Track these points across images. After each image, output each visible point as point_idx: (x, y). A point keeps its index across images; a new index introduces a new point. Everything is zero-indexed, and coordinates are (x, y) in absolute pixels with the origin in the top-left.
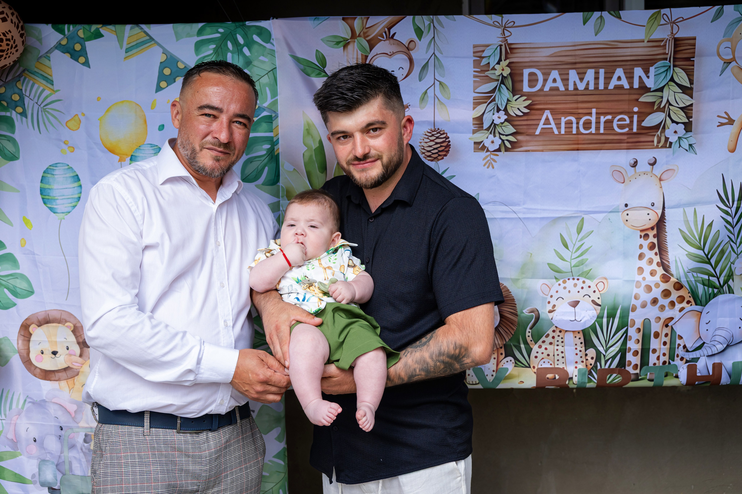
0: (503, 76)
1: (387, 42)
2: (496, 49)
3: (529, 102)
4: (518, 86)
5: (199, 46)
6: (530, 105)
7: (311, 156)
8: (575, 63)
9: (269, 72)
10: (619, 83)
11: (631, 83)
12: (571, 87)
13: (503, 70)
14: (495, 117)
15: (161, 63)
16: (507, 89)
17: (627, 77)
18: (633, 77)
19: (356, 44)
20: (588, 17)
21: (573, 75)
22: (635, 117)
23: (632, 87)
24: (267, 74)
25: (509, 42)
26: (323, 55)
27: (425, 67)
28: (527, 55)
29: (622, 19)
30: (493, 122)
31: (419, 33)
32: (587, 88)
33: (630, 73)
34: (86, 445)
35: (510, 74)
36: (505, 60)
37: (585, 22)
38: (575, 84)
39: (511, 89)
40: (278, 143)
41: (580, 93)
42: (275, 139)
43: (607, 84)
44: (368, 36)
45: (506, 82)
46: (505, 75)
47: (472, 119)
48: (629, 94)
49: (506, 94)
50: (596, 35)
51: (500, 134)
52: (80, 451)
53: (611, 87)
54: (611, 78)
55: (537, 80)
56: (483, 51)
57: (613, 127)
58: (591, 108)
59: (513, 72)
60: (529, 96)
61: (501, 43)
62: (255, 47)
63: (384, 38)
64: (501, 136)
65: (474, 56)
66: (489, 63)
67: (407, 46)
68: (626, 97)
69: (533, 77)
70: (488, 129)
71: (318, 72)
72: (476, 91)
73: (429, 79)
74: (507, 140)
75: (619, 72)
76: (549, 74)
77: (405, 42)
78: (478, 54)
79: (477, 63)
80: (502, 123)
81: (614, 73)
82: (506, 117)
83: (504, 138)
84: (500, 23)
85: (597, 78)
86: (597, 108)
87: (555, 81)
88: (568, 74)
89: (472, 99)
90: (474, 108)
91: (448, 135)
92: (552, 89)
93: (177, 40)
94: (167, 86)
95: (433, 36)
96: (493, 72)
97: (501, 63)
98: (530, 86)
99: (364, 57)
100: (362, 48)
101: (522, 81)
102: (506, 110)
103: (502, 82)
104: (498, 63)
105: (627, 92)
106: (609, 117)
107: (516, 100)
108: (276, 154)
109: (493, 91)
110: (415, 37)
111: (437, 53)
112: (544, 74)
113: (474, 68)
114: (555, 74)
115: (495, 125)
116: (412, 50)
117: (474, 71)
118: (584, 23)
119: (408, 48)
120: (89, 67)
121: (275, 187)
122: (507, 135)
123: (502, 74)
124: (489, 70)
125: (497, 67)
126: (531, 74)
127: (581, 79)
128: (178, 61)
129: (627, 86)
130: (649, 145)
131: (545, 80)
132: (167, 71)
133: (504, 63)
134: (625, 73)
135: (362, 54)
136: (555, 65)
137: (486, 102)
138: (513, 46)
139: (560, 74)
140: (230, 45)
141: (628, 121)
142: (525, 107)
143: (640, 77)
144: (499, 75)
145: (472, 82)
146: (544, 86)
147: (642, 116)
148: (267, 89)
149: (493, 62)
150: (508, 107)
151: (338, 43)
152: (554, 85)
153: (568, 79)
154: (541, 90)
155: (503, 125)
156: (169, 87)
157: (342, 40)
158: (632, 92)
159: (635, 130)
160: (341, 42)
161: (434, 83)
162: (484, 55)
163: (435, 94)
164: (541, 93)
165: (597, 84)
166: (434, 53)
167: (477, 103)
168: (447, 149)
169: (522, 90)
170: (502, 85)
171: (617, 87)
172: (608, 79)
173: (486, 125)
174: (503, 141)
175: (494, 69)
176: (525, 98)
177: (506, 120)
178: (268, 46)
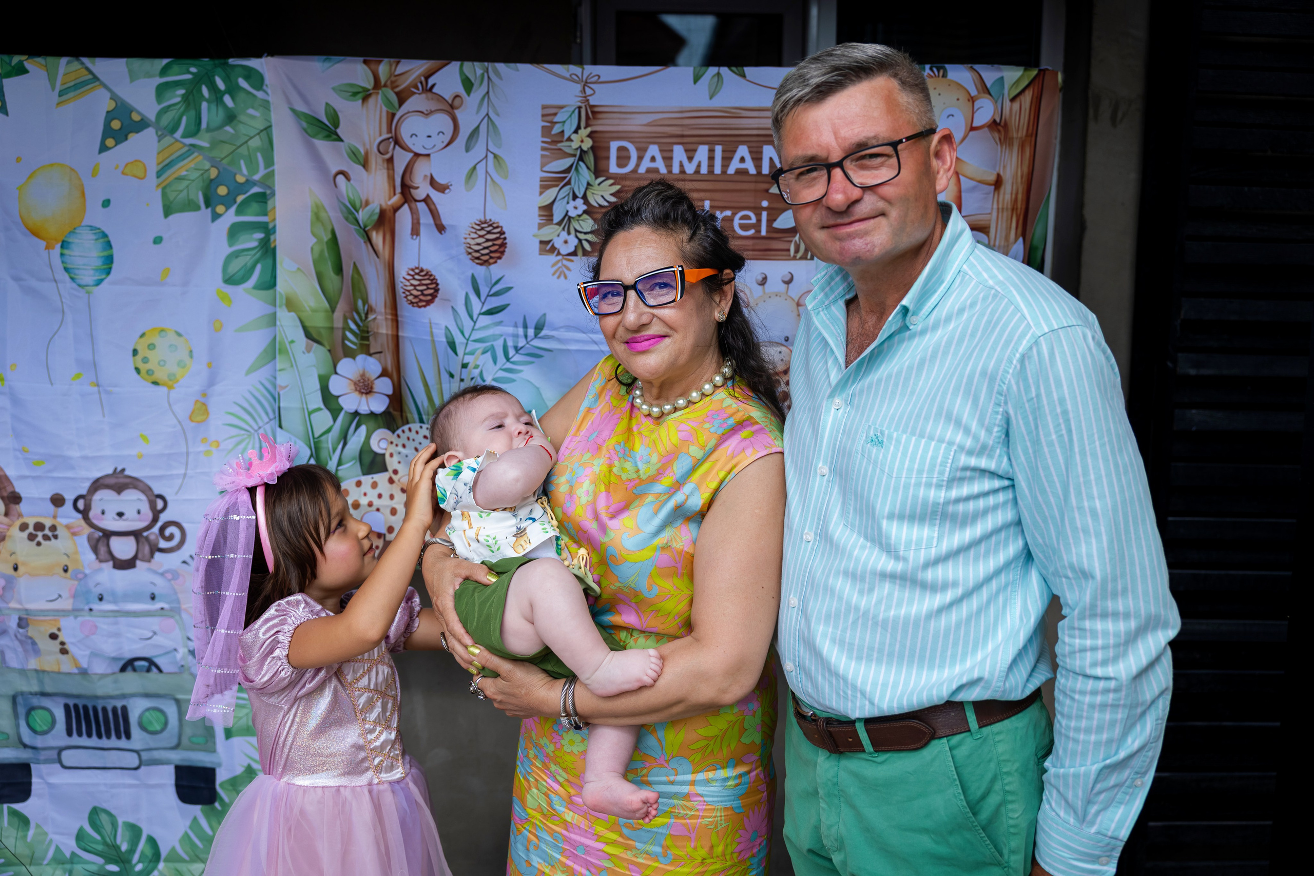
0: (582, 151)
1: (424, 96)
2: (573, 112)
3: (618, 187)
4: (602, 164)
5: (161, 91)
6: (618, 192)
7: (322, 252)
8: (682, 136)
9: (262, 131)
10: (742, 166)
11: (758, 167)
12: (676, 169)
13: (582, 141)
14: (570, 207)
15: (108, 112)
16: (588, 168)
17: (753, 159)
18: (761, 159)
19: (380, 97)
20: (701, 73)
21: (679, 153)
22: (764, 215)
23: (759, 173)
24: (258, 134)
25: (592, 103)
26: (335, 111)
27: (475, 132)
28: (616, 122)
29: (748, 77)
30: (566, 214)
31: (468, 85)
32: (697, 172)
33: (757, 152)
34: (21, 630)
35: (593, 148)
36: (585, 128)
37: (696, 79)
38: (681, 165)
39: (592, 168)
40: (274, 232)
41: (687, 177)
42: (271, 226)
43: (725, 166)
44: (397, 86)
45: (586, 158)
46: (585, 148)
47: (537, 209)
48: (756, 182)
49: (586, 175)
50: (711, 98)
51: (576, 231)
52: (14, 638)
53: (731, 170)
54: (731, 158)
55: (629, 158)
56: (555, 114)
57: (733, 227)
58: (703, 200)
59: (596, 144)
60: (617, 179)
61: (579, 104)
62: (241, 96)
63: (418, 89)
64: (578, 234)
65: (543, 121)
66: (563, 132)
67: (450, 102)
68: (752, 186)
69: (624, 154)
70: (559, 224)
71: (326, 133)
72: (545, 169)
73: (479, 150)
74: (587, 240)
75: (743, 151)
76: (645, 150)
77: (448, 97)
78: (549, 118)
79: (546, 131)
80: (579, 216)
81: (735, 151)
82: (585, 207)
83: (581, 236)
84: (580, 76)
85: (711, 159)
86: (711, 200)
87: (653, 159)
88: (672, 151)
89: (538, 180)
90: (541, 193)
91: (504, 229)
92: (649, 171)
93: (132, 81)
94: (116, 145)
95: (486, 90)
96: (568, 143)
97: (580, 132)
98: (620, 165)
99: (390, 116)
100: (388, 102)
101: (608, 158)
102: (585, 197)
103: (581, 159)
104: (576, 132)
105: (754, 179)
106: (728, 213)
107: (599, 184)
108: (273, 246)
109: (568, 170)
110: (461, 91)
111: (492, 115)
112: (638, 149)
113: (543, 136)
114: (654, 150)
115: (570, 218)
116: (457, 108)
117: (543, 142)
118: (696, 81)
119: (452, 106)
120: (7, 114)
121: (271, 292)
122: (586, 233)
123: (580, 147)
124: (562, 142)
125: (574, 137)
126: (621, 149)
127: (690, 159)
128: (131, 112)
129: (752, 171)
130: (782, 254)
131: (640, 158)
132: (116, 125)
133: (584, 132)
134: (751, 152)
135: (388, 112)
136: (653, 139)
137: (557, 186)
138: (596, 109)
139: (661, 151)
140: (205, 91)
141: (754, 220)
142: (612, 195)
143: (771, 159)
144: (577, 149)
145: (539, 157)
146: (638, 165)
147: (774, 214)
148: (259, 155)
149: (569, 130)
150: (589, 194)
151: (355, 94)
152: (653, 165)
153: (671, 158)
154: (635, 171)
155: (582, 218)
156: (119, 147)
157: (361, 90)
158: (760, 179)
159: (764, 232)
160: (358, 93)
161: (486, 156)
162: (556, 119)
163: (487, 172)
164: (633, 176)
165: (711, 166)
166: (487, 114)
167: (544, 188)
168: (501, 250)
169: (607, 171)
170: (581, 163)
171: (740, 172)
172: (727, 160)
173: (557, 218)
174: (580, 241)
175: (569, 139)
176: (611, 181)
177: (585, 212)
178: (260, 94)
